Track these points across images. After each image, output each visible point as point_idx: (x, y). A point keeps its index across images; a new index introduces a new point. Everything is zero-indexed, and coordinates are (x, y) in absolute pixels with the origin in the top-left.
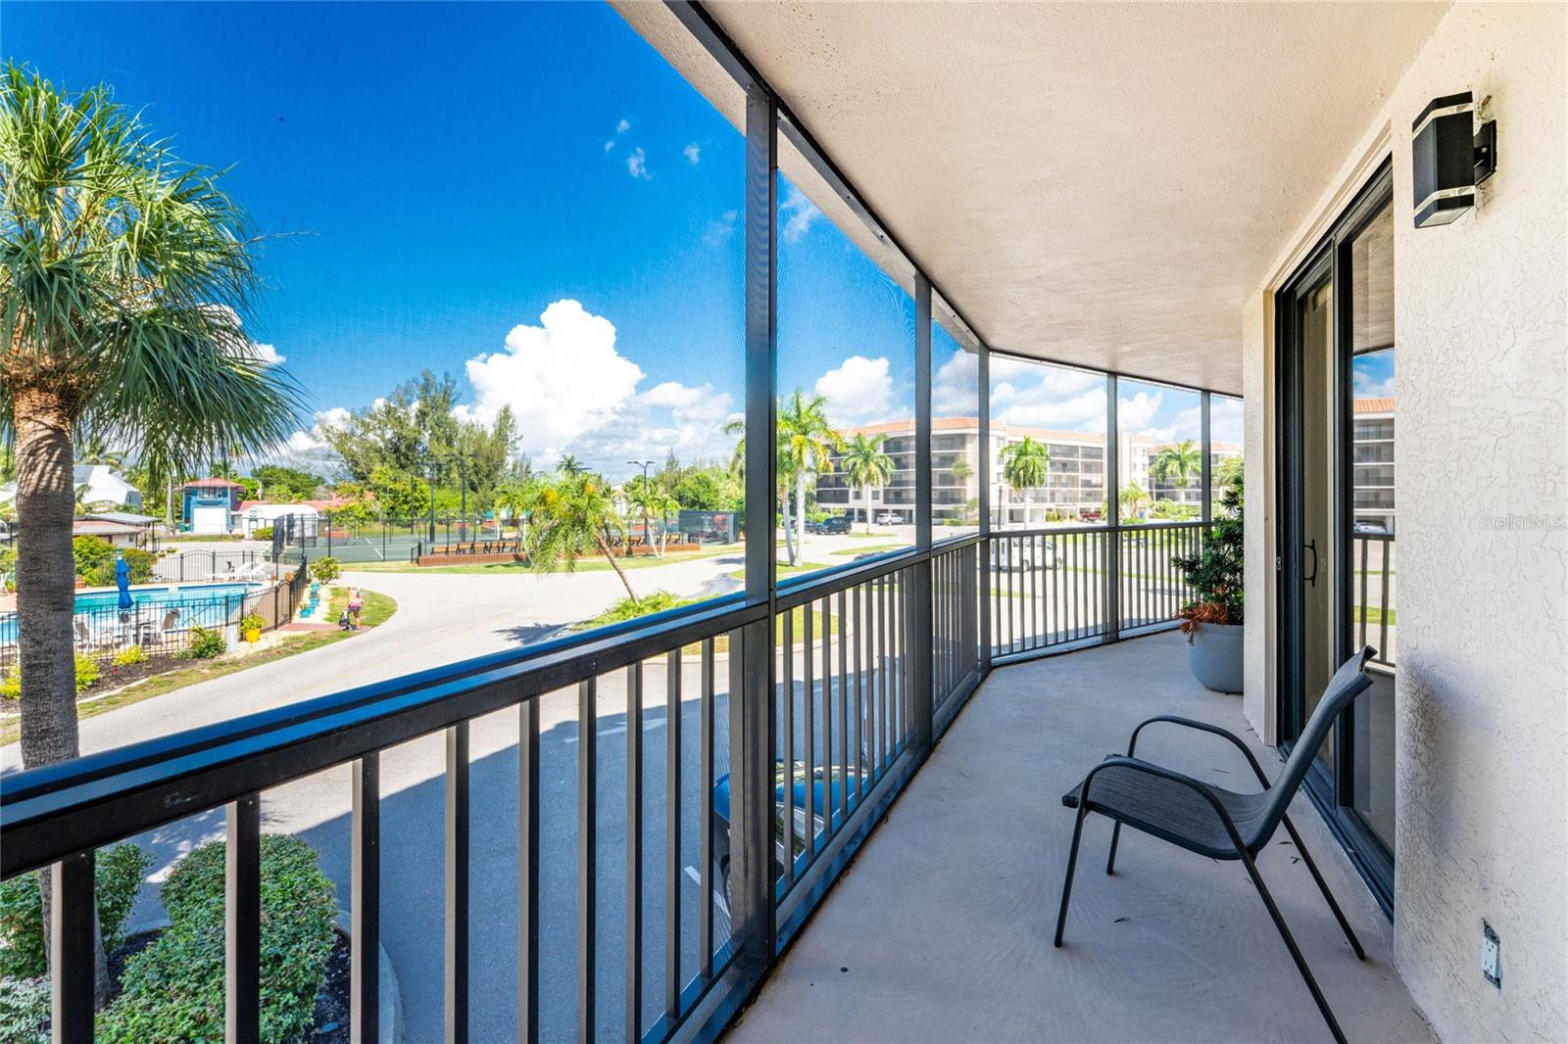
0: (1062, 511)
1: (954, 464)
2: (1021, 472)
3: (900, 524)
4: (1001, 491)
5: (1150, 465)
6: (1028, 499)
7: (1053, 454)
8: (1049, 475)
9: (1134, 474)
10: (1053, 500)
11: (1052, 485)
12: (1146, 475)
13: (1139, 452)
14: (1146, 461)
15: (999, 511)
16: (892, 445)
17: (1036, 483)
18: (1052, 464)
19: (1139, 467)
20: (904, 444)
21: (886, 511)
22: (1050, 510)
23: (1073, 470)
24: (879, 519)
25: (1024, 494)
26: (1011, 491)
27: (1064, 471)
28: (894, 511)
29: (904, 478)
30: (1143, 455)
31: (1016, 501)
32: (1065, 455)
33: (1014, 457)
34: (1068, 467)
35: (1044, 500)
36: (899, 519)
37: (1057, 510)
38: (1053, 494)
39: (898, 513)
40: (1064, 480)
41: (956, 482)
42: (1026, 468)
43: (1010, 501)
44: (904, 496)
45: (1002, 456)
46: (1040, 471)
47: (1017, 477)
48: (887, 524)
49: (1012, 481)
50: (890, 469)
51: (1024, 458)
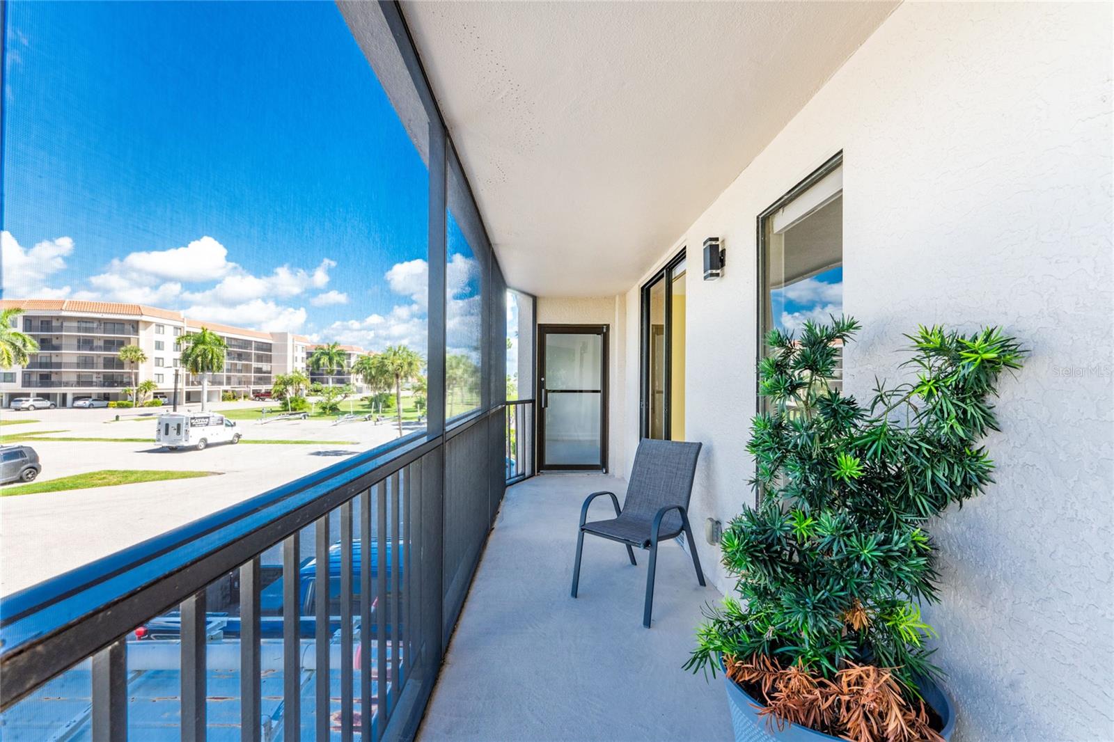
0: (237, 392)
1: (123, 348)
2: (199, 359)
3: (49, 408)
4: (177, 375)
5: (307, 358)
6: (206, 382)
7: (231, 346)
8: (226, 362)
9: (296, 364)
10: (229, 383)
11: (228, 370)
12: (304, 365)
13: (300, 348)
14: (305, 355)
15: (175, 393)
16: (37, 323)
17: (214, 368)
18: (229, 354)
19: (299, 360)
20: (55, 323)
21: (28, 395)
22: (226, 391)
23: (247, 360)
24: (13, 404)
25: (202, 378)
26: (188, 376)
27: (239, 360)
28: (38, 395)
29: (54, 360)
30: (303, 351)
31: (193, 384)
32: (240, 347)
33: (191, 345)
34: (243, 357)
35: (220, 383)
36: (47, 403)
37: (233, 391)
38: (229, 378)
39: (46, 397)
40: (239, 367)
41: (125, 366)
42: (204, 355)
43: (187, 384)
44: (54, 378)
45: (178, 343)
46: (218, 359)
47: (195, 363)
48: (28, 409)
49: (188, 366)
50: (32, 348)
51: (201, 347)
